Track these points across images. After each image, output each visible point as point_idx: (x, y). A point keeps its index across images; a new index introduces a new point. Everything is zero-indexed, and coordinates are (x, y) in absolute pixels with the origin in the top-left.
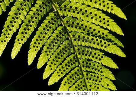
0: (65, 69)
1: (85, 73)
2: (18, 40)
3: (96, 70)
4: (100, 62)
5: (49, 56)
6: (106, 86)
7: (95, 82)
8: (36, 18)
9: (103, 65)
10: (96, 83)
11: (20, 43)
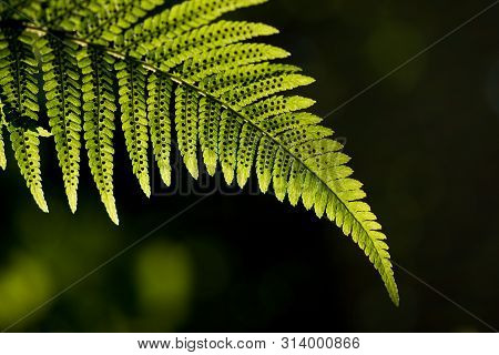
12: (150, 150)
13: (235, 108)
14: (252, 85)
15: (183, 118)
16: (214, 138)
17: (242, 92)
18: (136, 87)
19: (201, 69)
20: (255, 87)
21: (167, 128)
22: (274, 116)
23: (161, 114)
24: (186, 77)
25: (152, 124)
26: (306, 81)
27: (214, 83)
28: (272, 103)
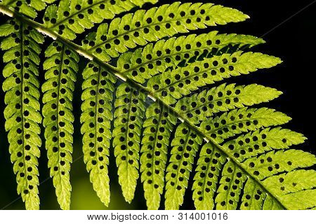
0: (182, 167)
1: (225, 148)
2: (56, 169)
3: (241, 125)
4: (238, 105)
5: (135, 163)
6: (283, 146)
7: (255, 152)
8: (62, 101)
9: (250, 107)
10: (259, 151)
11: (63, 173)
12: (43, 161)
13: (167, 101)
14: (193, 66)
15: (92, 114)
16: (135, 147)
17: (177, 77)
18: (27, 65)
19: (121, 39)
20: (197, 69)
21: (68, 129)
22: (220, 113)
23: (61, 107)
24: (99, 51)
25: (48, 123)
26: (269, 62)
27: (139, 61)
28: (220, 94)
